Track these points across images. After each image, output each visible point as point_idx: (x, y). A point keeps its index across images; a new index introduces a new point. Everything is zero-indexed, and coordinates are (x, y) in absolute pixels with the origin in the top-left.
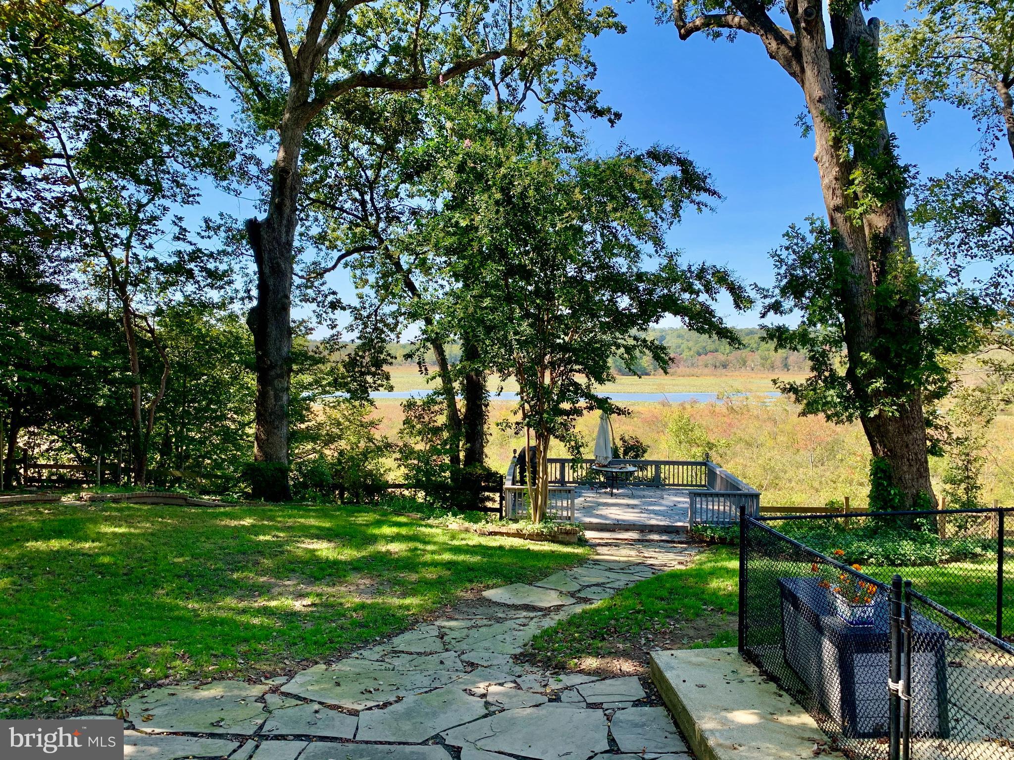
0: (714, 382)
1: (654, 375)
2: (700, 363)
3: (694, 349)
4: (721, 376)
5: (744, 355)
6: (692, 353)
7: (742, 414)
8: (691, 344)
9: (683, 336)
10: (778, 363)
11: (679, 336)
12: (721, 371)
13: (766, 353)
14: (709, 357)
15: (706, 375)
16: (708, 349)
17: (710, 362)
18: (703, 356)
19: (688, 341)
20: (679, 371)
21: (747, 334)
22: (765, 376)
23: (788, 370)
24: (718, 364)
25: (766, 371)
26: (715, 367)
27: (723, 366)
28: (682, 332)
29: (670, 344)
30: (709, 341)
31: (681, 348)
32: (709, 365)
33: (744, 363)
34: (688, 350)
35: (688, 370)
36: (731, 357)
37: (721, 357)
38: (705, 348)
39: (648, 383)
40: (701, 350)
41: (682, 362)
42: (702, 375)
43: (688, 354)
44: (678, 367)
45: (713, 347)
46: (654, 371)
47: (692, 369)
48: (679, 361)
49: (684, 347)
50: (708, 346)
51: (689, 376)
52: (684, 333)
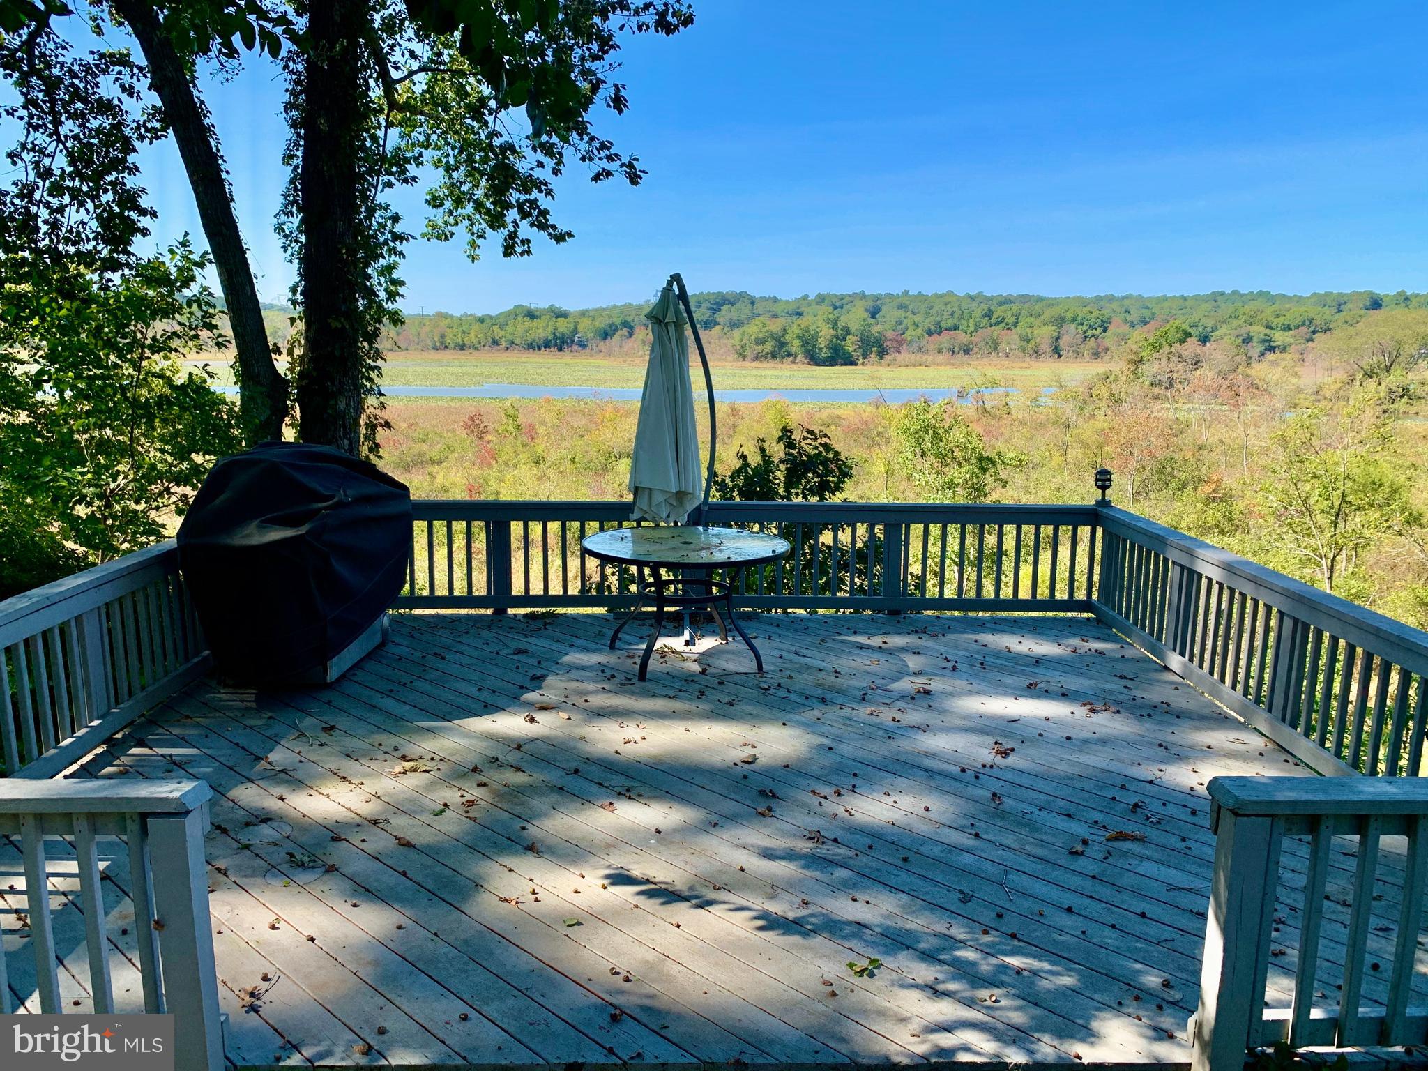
0: (951, 374)
1: (863, 364)
2: (931, 347)
3: (924, 326)
4: (962, 365)
5: (995, 334)
6: (919, 331)
7: (1000, 418)
8: (918, 318)
9: (906, 307)
10: (1045, 347)
11: (900, 307)
12: (962, 357)
13: (1029, 331)
14: (945, 337)
15: (940, 364)
16: (943, 325)
17: (946, 345)
18: (935, 336)
19: (914, 313)
20: (900, 357)
21: (1001, 304)
22: (1025, 365)
23: (1060, 356)
24: (957, 349)
25: (1028, 359)
26: (953, 352)
27: (964, 351)
28: (905, 301)
29: (887, 319)
30: (945, 313)
31: (904, 324)
32: (944, 350)
33: (995, 346)
34: (913, 327)
35: (913, 356)
36: (976, 338)
37: (962, 338)
38: (938, 323)
39: (853, 376)
40: (933, 328)
41: (905, 346)
42: (934, 364)
43: (913, 333)
44: (899, 353)
45: (950, 322)
46: (864, 358)
47: (919, 355)
48: (901, 343)
49: (908, 322)
50: (944, 322)
51: (914, 366)
52: (908, 303)
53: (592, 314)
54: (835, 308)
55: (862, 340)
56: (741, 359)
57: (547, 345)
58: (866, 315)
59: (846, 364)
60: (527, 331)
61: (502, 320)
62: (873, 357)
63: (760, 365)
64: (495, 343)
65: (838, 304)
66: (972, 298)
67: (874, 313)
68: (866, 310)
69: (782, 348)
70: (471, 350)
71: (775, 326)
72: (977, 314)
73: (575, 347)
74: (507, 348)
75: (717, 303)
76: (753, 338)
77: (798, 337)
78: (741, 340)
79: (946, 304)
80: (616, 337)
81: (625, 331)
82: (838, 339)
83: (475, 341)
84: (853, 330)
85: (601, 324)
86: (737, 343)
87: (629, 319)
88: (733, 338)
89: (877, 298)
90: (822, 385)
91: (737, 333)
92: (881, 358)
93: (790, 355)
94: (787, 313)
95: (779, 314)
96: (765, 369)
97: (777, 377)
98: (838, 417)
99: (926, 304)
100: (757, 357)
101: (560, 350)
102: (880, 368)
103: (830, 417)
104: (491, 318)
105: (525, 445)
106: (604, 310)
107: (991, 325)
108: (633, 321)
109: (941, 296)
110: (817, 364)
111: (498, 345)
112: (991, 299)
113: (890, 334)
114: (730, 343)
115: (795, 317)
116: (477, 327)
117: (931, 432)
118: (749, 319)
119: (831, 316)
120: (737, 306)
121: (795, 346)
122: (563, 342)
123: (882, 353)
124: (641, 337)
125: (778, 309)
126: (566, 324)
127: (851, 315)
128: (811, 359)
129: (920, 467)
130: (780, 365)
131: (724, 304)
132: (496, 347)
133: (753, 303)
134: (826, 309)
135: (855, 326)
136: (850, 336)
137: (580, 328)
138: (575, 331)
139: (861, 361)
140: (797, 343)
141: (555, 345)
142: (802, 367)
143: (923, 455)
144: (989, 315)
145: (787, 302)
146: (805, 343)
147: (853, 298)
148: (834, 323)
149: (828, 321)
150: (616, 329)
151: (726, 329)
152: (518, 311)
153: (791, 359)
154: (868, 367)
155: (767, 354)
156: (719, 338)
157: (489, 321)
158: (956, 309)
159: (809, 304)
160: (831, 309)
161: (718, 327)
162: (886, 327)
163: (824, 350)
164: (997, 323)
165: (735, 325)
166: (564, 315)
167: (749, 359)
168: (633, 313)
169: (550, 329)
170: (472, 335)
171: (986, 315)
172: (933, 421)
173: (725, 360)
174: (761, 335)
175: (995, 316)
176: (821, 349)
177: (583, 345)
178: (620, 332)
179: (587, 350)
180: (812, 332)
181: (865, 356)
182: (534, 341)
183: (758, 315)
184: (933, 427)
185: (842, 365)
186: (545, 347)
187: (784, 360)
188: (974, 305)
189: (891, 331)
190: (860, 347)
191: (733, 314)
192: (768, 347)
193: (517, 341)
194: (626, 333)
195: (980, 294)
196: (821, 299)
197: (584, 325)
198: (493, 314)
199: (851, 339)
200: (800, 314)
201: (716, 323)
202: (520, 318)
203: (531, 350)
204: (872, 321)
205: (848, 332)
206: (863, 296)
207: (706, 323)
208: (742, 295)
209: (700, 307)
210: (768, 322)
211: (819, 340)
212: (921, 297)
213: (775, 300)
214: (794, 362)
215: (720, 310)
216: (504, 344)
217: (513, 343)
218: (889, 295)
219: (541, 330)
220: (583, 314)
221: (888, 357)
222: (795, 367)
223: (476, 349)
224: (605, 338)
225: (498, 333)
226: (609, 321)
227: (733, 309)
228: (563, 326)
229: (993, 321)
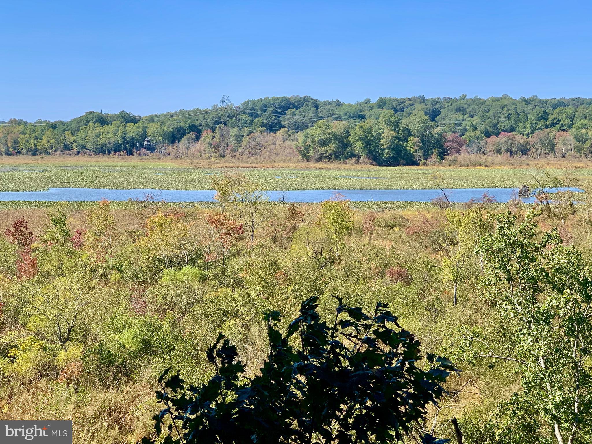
0: (511, 173)
1: (425, 164)
2: (490, 148)
3: (482, 128)
4: (521, 164)
5: (551, 135)
6: (478, 133)
8: (476, 120)
9: (464, 110)
11: (459, 110)
12: (518, 158)
13: (584, 132)
14: (502, 138)
15: (500, 164)
17: (504, 146)
18: (493, 137)
19: (472, 116)
20: (460, 158)
21: (555, 107)
22: (581, 164)
24: (514, 149)
25: (584, 159)
26: (511, 153)
27: (522, 151)
28: (463, 103)
29: (447, 121)
30: (502, 116)
31: (463, 125)
32: (503, 151)
33: (551, 147)
34: (472, 129)
35: (473, 157)
36: (533, 139)
37: (520, 139)
38: (495, 126)
39: (416, 176)
40: (490, 130)
41: (464, 147)
42: (493, 164)
43: (472, 134)
44: (460, 154)
45: (507, 124)
46: (426, 159)
47: (479, 155)
48: (461, 145)
49: (466, 124)
50: (500, 124)
51: (474, 166)
52: (466, 106)
53: (161, 119)
54: (396, 111)
55: (422, 141)
56: (305, 160)
57: (117, 149)
58: (426, 117)
59: (407, 164)
60: (98, 136)
61: (73, 126)
62: (434, 157)
63: (325, 165)
64: (67, 147)
65: (399, 107)
66: (527, 102)
67: (434, 115)
68: (426, 113)
69: (345, 149)
70: (43, 155)
71: (338, 128)
72: (533, 116)
73: (145, 151)
74: (79, 153)
75: (281, 107)
76: (317, 139)
77: (361, 139)
78: (305, 142)
79: (502, 108)
80: (184, 141)
81: (192, 135)
82: (400, 140)
83: (47, 146)
84: (414, 132)
85: (168, 127)
86: (301, 145)
87: (197, 123)
88: (297, 140)
89: (435, 102)
90: (384, 184)
91: (301, 135)
92: (442, 158)
93: (353, 155)
94: (350, 116)
95: (342, 116)
96: (329, 169)
97: (341, 177)
98: (402, 218)
99: (483, 107)
100: (321, 158)
101: (129, 153)
102: (442, 168)
103: (394, 218)
104: (63, 124)
105: (70, 253)
106: (172, 115)
107: (547, 127)
108: (201, 125)
109: (497, 100)
110: (380, 165)
111: (69, 150)
112: (546, 102)
113: (449, 136)
114: (294, 144)
115: (357, 120)
116: (49, 133)
117: (519, 252)
118: (313, 122)
119: (392, 119)
120: (302, 109)
121: (358, 146)
122: (132, 146)
123: (443, 154)
124: (207, 140)
125: (340, 112)
126: (135, 129)
127: (412, 118)
128: (373, 160)
129: (505, 293)
130: (344, 166)
131: (288, 108)
132: (68, 152)
133: (317, 107)
134: (386, 112)
135: (415, 128)
136: (411, 138)
137: (150, 132)
138: (144, 135)
139: (423, 161)
140: (359, 144)
141: (125, 149)
142: (366, 167)
143: (510, 279)
144: (544, 117)
145: (350, 106)
146: (368, 144)
147: (413, 102)
148: (395, 125)
149: (389, 123)
150: (184, 133)
151: (291, 131)
152: (90, 117)
153: (354, 159)
154: (430, 167)
155: (331, 154)
156: (284, 140)
157: (61, 127)
158: (513, 112)
159: (372, 108)
160: (392, 112)
161: (283, 130)
162: (446, 128)
163: (386, 151)
164: (553, 125)
165: (298, 127)
166: (134, 120)
167: (313, 160)
168: (201, 117)
169: (120, 133)
170: (45, 141)
171: (542, 118)
172: (520, 237)
173: (290, 161)
174: (324, 137)
175: (551, 118)
176: (383, 150)
177: (151, 148)
178: (188, 136)
179: (155, 154)
180: (374, 134)
181: (427, 156)
182: (105, 145)
183: (322, 118)
184: (521, 245)
185: (404, 165)
186: (115, 151)
187: (348, 161)
188: (529, 108)
189: (450, 133)
190: (421, 148)
191: (297, 117)
192: (332, 148)
193: (88, 146)
194: (193, 137)
195: (533, 99)
196: (382, 104)
197: (153, 129)
198: (66, 120)
199: (413, 140)
200: (362, 117)
201: (281, 126)
202: (91, 124)
203: (101, 154)
204: (432, 123)
205: (409, 133)
206: (423, 101)
207: (271, 126)
208: (305, 100)
209: (265, 111)
210: (331, 125)
211: (382, 141)
212: (478, 102)
213: (338, 104)
214: (357, 162)
215: (285, 114)
216: (75, 149)
217: (84, 147)
218: (448, 100)
219: (111, 135)
220: (152, 119)
221: (449, 158)
222: (359, 167)
223: (48, 153)
224: (173, 142)
225: (70, 138)
226: (177, 125)
227: (297, 112)
228: (132, 130)
229: (548, 123)
